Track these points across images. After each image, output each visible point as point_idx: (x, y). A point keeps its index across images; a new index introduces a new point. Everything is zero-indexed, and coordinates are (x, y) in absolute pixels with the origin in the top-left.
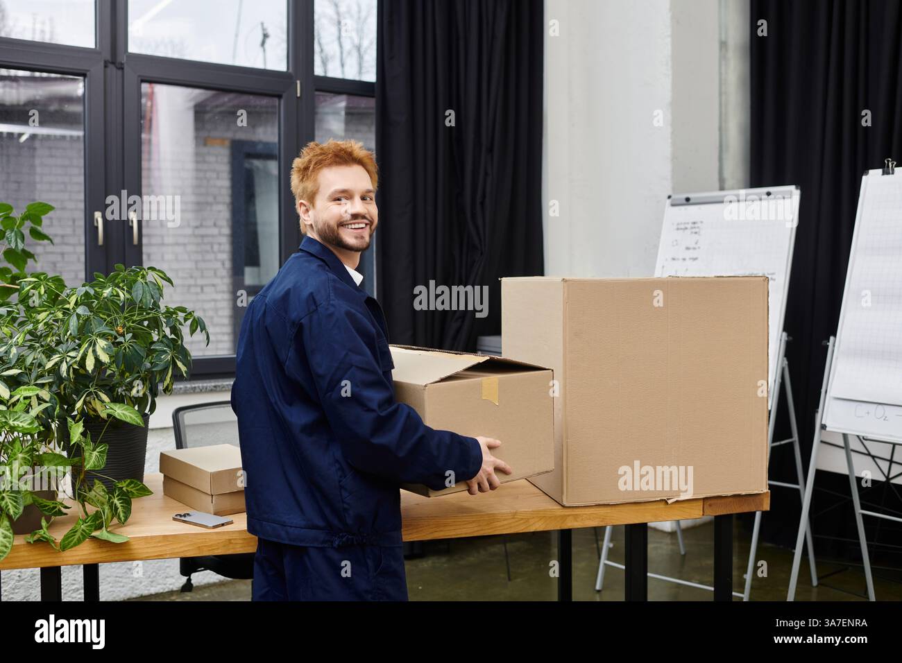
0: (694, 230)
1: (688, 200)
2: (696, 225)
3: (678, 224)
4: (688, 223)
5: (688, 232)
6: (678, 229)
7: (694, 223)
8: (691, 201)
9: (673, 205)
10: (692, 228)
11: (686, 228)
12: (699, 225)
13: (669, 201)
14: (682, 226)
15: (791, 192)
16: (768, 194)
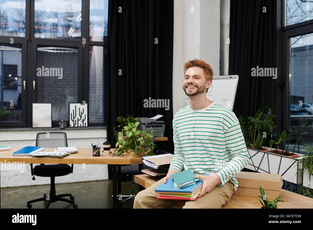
15: (236, 77)
16: (231, 77)
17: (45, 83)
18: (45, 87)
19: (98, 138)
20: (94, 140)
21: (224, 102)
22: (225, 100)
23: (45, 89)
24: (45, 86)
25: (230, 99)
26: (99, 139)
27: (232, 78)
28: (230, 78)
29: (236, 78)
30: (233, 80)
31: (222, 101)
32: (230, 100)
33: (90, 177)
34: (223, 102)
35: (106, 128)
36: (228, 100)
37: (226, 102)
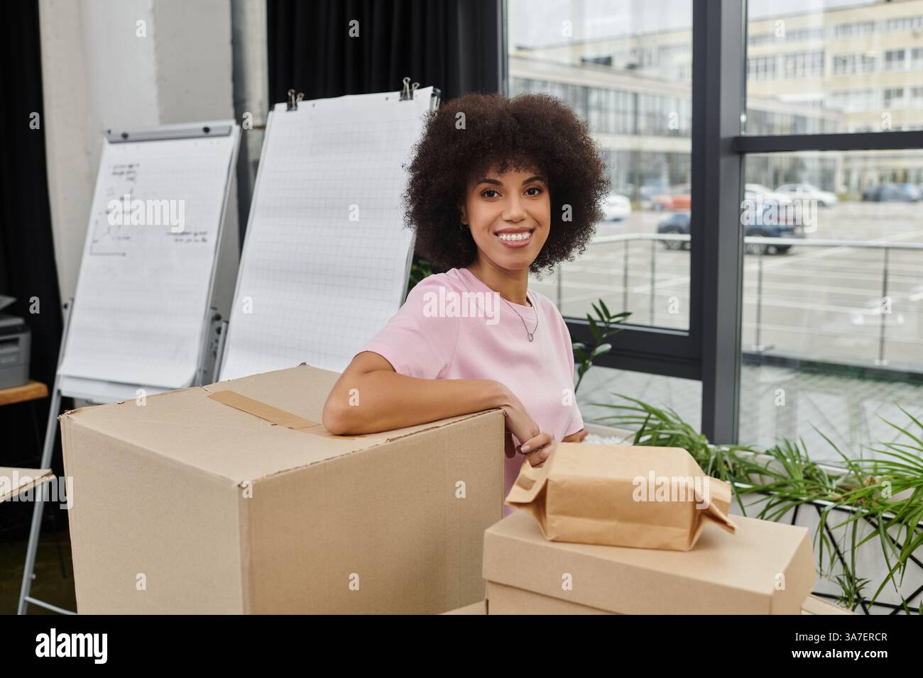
0: (131, 176)
1: (125, 136)
2: (132, 169)
3: (115, 167)
4: (123, 166)
5: (124, 177)
6: (115, 174)
7: (131, 166)
8: (130, 138)
9: (112, 142)
10: (129, 172)
11: (122, 173)
12: (134, 169)
13: (109, 138)
14: (118, 170)
15: (231, 128)
16: (206, 130)
21: (181, 240)
22: (184, 234)
25: (203, 231)
27: (211, 133)
28: (202, 133)
29: (226, 132)
30: (215, 140)
31: (175, 237)
32: (205, 233)
34: (177, 240)
36: (196, 234)
37: (189, 241)
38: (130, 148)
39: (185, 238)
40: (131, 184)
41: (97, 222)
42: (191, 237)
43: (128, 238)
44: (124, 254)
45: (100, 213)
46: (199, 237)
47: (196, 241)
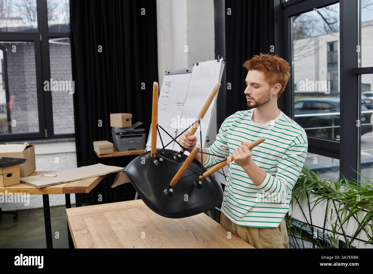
0: (169, 85)
1: (169, 73)
2: (170, 83)
3: (166, 83)
4: (168, 82)
5: (168, 86)
6: (166, 85)
7: (169, 82)
8: (170, 74)
9: (166, 75)
10: (169, 84)
11: (167, 85)
13: (165, 73)
14: (167, 84)
17: (26, 83)
18: (26, 88)
19: (66, 153)
20: (61, 155)
22: (179, 103)
23: (27, 90)
24: (27, 86)
26: (68, 154)
27: (188, 72)
30: (189, 74)
31: (177, 104)
33: (59, 201)
35: (75, 141)
36: (182, 103)
37: (180, 105)
38: (170, 76)
39: (179, 104)
40: (169, 87)
41: (160, 100)
42: (181, 104)
43: (167, 105)
44: (165, 110)
45: (161, 97)
46: (183, 104)
47: (182, 106)
